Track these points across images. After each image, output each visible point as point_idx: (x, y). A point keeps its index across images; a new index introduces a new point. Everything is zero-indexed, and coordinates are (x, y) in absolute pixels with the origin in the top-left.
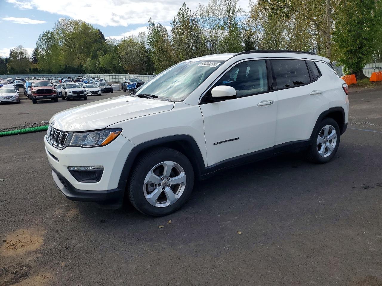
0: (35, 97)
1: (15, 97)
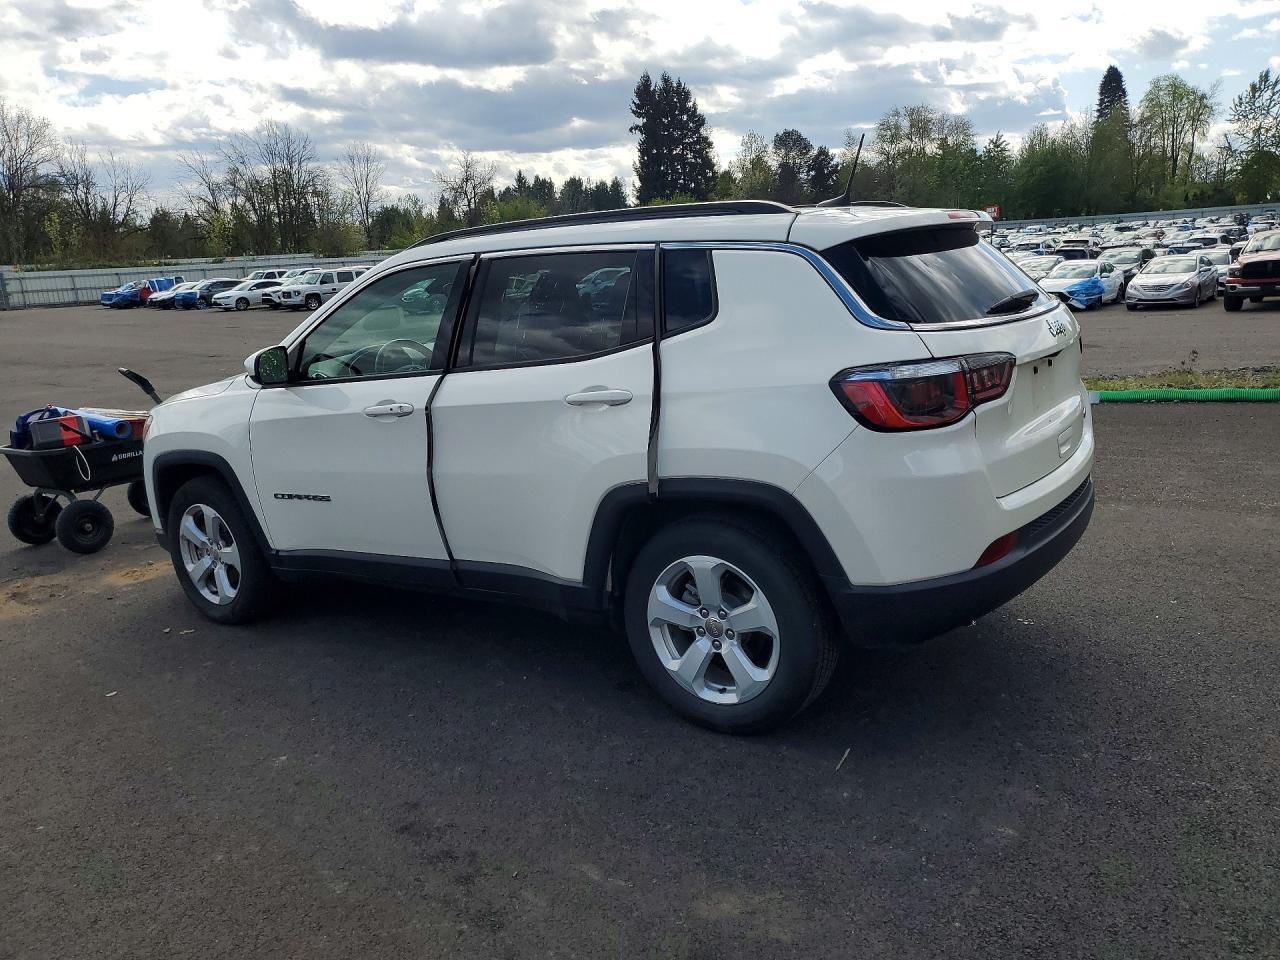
0: (1234, 288)
1: (1179, 288)
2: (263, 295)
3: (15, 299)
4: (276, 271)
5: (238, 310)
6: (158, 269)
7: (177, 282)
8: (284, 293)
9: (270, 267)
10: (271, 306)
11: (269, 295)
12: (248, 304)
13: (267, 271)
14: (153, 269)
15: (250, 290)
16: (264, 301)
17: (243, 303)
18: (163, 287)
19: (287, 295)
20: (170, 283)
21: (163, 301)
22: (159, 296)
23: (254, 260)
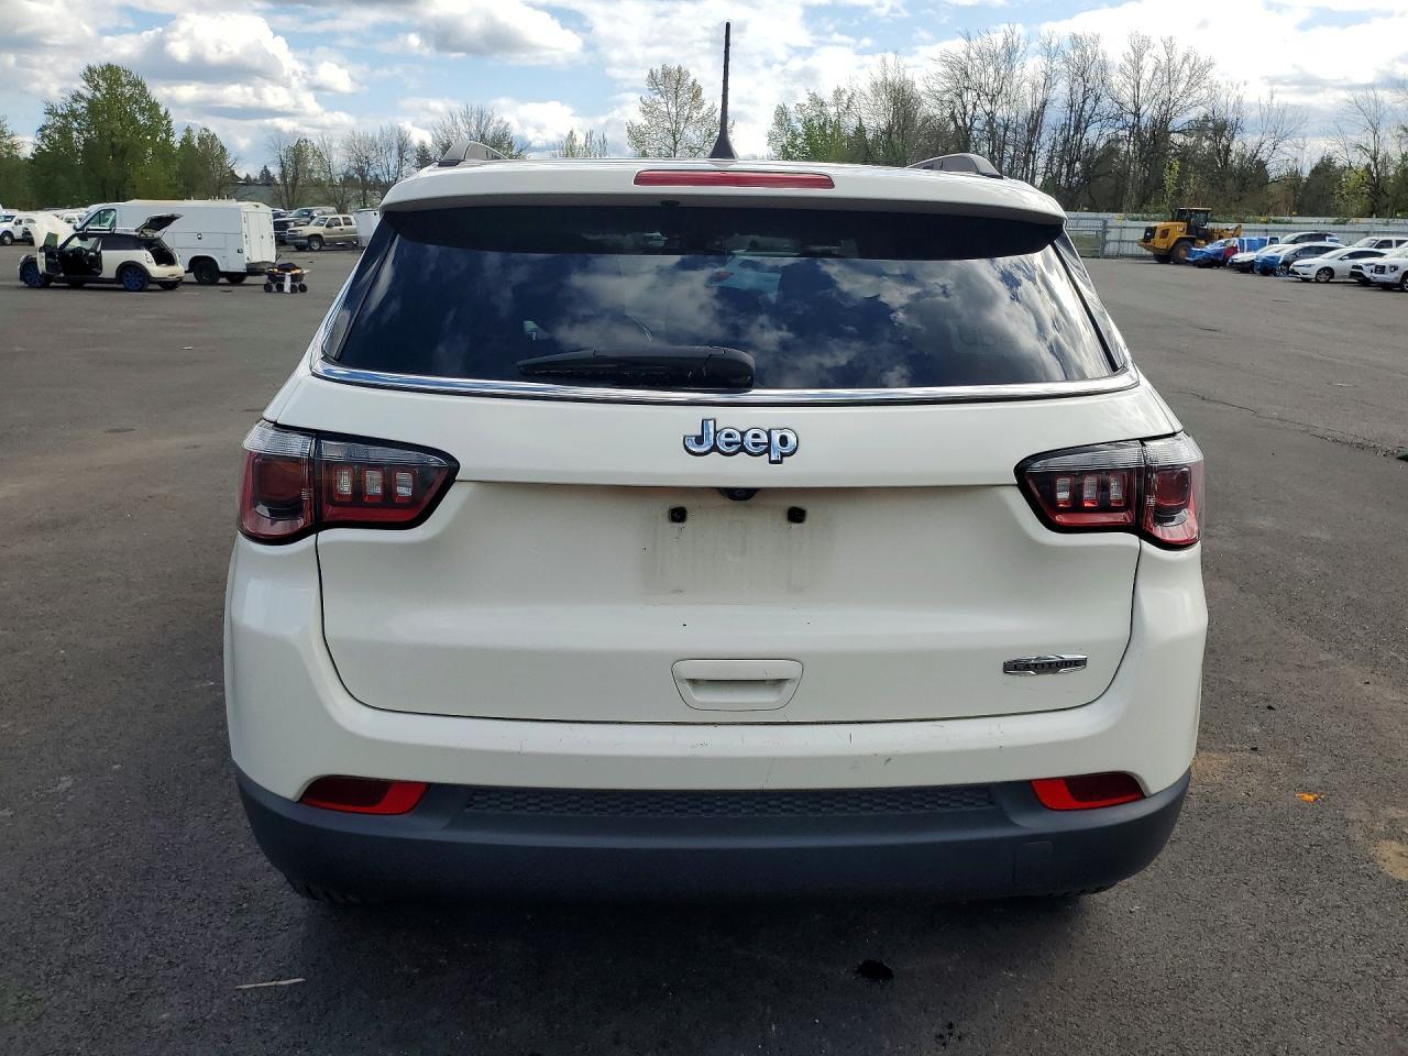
2: (1354, 267)
3: (1111, 248)
4: (1394, 238)
5: (1317, 281)
6: (1264, 226)
7: (1271, 243)
8: (1377, 267)
9: (1388, 233)
10: (1360, 281)
11: (1360, 268)
12: (1332, 277)
13: (1382, 238)
14: (1258, 226)
15: (1341, 259)
16: (1353, 275)
17: (1328, 274)
18: (1253, 247)
19: (1381, 269)
20: (1263, 243)
21: (1243, 263)
22: (1241, 257)
23: (1387, 224)
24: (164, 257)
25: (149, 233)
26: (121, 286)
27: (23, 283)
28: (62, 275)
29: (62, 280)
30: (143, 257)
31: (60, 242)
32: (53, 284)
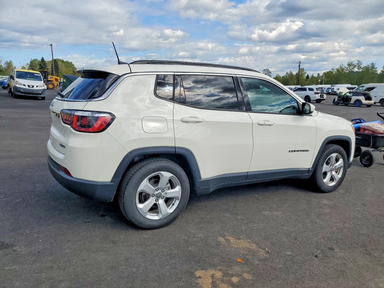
24: (369, 98)
25: (366, 92)
26: (355, 105)
27: (333, 104)
28: (342, 102)
29: (342, 103)
30: (362, 98)
31: (343, 94)
32: (339, 104)
